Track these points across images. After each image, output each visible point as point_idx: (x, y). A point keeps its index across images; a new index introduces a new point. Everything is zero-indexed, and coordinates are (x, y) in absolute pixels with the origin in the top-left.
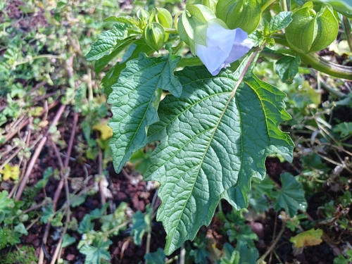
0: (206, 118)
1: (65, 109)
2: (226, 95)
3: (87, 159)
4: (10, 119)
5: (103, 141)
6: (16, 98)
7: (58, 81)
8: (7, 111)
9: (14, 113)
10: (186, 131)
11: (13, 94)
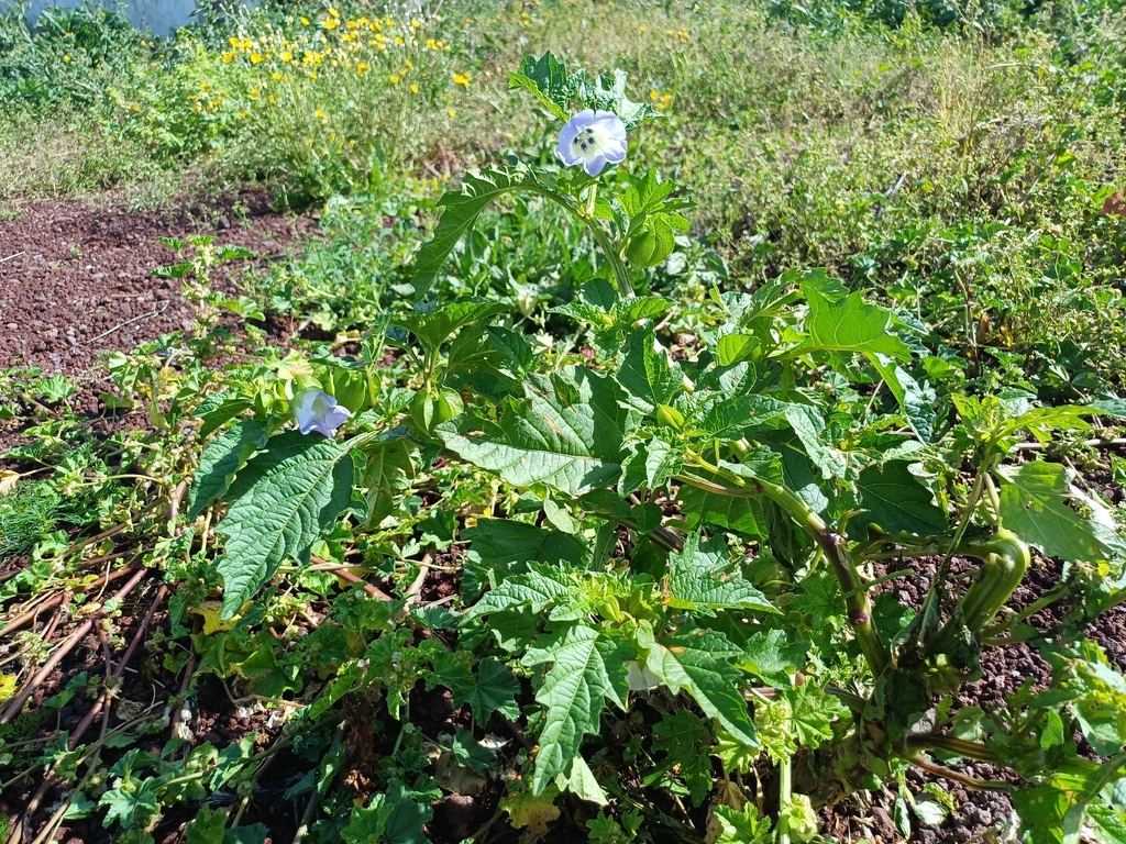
0: (298, 482)
1: (144, 579)
2: (326, 463)
3: (162, 668)
4: (25, 592)
5: (204, 639)
6: (49, 555)
7: (145, 526)
8: (25, 575)
9: (36, 581)
10: (274, 493)
11: (46, 547)
